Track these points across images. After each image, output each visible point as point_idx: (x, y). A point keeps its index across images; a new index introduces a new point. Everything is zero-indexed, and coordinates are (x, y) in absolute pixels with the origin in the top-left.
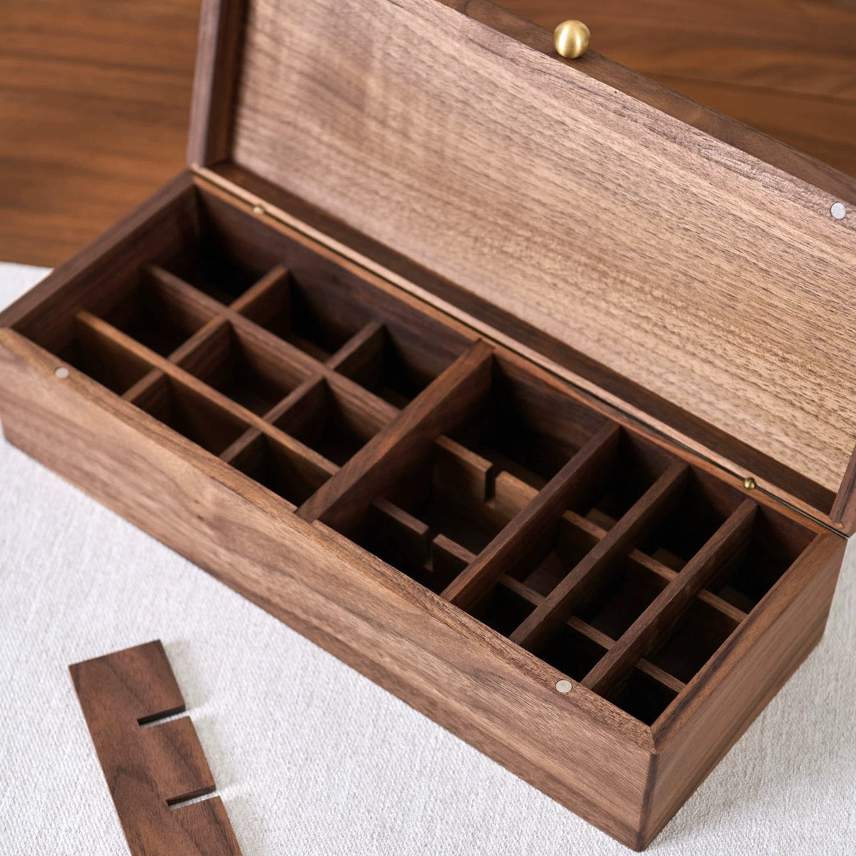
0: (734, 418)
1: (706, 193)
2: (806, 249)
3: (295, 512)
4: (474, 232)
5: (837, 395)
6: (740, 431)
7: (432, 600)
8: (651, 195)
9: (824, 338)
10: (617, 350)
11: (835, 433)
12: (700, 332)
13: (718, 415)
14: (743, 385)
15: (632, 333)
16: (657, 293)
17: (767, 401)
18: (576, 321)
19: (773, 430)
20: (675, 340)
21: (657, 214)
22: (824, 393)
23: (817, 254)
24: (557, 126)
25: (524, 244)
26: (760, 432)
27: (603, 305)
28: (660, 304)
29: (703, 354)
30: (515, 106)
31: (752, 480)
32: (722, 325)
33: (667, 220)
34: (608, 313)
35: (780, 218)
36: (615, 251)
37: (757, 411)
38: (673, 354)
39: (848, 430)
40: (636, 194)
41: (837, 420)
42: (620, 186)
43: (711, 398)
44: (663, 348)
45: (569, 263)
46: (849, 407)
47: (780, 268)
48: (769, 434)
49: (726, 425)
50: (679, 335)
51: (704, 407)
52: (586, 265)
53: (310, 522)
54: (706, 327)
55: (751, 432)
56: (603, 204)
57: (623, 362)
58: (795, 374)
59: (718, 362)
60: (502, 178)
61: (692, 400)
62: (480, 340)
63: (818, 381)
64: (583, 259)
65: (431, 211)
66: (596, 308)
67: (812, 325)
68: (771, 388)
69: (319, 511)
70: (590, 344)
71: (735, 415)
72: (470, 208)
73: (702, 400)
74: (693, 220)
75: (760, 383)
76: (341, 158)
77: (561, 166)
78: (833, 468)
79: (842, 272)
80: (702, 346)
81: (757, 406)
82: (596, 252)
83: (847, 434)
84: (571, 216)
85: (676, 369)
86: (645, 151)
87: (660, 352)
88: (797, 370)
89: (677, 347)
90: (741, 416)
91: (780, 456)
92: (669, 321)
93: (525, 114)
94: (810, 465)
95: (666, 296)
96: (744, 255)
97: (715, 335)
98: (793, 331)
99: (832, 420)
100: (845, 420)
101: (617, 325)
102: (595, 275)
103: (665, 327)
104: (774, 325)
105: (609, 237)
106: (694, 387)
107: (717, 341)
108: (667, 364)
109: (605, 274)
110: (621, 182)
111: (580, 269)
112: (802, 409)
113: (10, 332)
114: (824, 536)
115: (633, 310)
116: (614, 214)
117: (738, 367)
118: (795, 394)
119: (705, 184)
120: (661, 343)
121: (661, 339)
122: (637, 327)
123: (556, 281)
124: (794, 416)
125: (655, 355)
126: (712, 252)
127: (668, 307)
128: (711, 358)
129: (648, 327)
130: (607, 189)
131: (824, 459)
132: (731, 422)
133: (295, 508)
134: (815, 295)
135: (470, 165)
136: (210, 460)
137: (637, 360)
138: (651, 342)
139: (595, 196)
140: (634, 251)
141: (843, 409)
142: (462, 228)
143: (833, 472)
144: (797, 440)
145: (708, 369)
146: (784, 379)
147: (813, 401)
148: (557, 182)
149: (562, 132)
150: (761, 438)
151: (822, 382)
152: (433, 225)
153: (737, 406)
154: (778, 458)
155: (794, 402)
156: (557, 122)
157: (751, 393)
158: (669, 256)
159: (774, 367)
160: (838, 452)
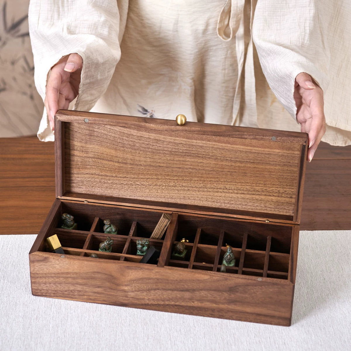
0: (254, 206)
1: (230, 148)
2: (263, 152)
3: (157, 266)
4: (158, 184)
5: (283, 188)
6: (257, 209)
7: (211, 273)
8: (214, 154)
9: (275, 174)
10: (213, 201)
11: (285, 199)
12: (237, 186)
13: (249, 207)
14: (254, 196)
15: (217, 194)
16: (222, 180)
17: (263, 197)
18: (198, 197)
19: (267, 205)
20: (231, 191)
21: (217, 158)
22: (279, 189)
23: (267, 153)
24: (179, 145)
25: (176, 181)
26: (263, 207)
27: (206, 190)
28: (223, 183)
29: (240, 192)
30: (165, 144)
31: (268, 220)
32: (244, 182)
33: (220, 159)
34: (208, 191)
35: (254, 147)
36: (206, 173)
37: (261, 202)
38: (231, 195)
39: (288, 197)
40: (209, 155)
41: (285, 195)
42: (203, 154)
43: (246, 203)
44: (227, 195)
45: (192, 182)
46: (287, 190)
47: (257, 160)
48: (265, 207)
49: (252, 209)
50: (231, 189)
51: (244, 207)
52: (198, 180)
53: (163, 267)
54: (240, 184)
55: (260, 208)
56: (199, 161)
57: (216, 203)
58: (269, 187)
59: (245, 193)
60: (165, 165)
61: (240, 206)
62: (172, 213)
63: (277, 186)
64: (196, 179)
65: (143, 183)
66: (203, 191)
67: (270, 172)
68: (263, 194)
69: (163, 264)
70: (204, 202)
71: (254, 205)
72: (156, 177)
73: (243, 205)
74: (228, 156)
75: (260, 193)
76: (108, 178)
77: (183, 155)
78: (287, 209)
79: (275, 155)
80: (239, 190)
81: (260, 200)
82: (200, 175)
83: (289, 198)
84: (190, 168)
85: (233, 199)
86: (208, 142)
87: (226, 196)
88: (269, 186)
89: (232, 193)
90: (256, 205)
91: (271, 211)
92: (227, 187)
93: (169, 145)
94: (280, 211)
95: (225, 180)
96: (246, 160)
97: (243, 185)
98: (266, 175)
99: (283, 195)
100: (287, 194)
101: (211, 194)
102: (201, 182)
103: (226, 189)
104: (260, 176)
105: (203, 170)
106: (239, 202)
107: (244, 187)
108: (230, 199)
109: (204, 181)
110: (203, 153)
111: (196, 182)
112: (274, 196)
113: (38, 252)
114: (294, 226)
115: (215, 188)
116: (203, 163)
117: (251, 191)
118: (271, 193)
119: (229, 145)
120: (226, 194)
121: (226, 192)
122: (218, 192)
123: (189, 188)
124: (272, 199)
125: (225, 198)
126: (236, 163)
127: (226, 183)
128: (243, 192)
129: (221, 191)
130: (199, 157)
131: (283, 207)
132: (253, 208)
133: (156, 265)
134: (269, 164)
135: (154, 165)
136: (123, 262)
137: (220, 201)
138: (224, 194)
139: (196, 160)
140: (212, 171)
141: (286, 191)
142: (154, 184)
143: (287, 210)
144: (274, 205)
145: (242, 196)
146: (266, 190)
147: (276, 192)
148: (184, 160)
149: (182, 146)
150: (263, 209)
151: (278, 186)
152: (144, 187)
153: (254, 203)
154: (270, 212)
155: (271, 195)
156: (179, 144)
157: (257, 197)
158: (223, 168)
159: (263, 188)
160: (287, 204)
